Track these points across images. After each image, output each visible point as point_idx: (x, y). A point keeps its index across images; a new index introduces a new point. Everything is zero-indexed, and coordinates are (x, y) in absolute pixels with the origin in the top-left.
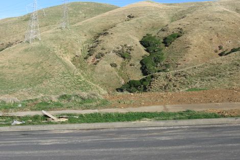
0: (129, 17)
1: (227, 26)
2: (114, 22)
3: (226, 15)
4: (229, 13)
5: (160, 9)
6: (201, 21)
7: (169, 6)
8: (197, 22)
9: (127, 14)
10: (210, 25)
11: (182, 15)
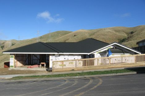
0: (74, 36)
1: (109, 37)
2: (69, 38)
3: (109, 33)
4: (110, 32)
5: (86, 32)
6: (100, 36)
7: (90, 31)
8: (98, 36)
9: (74, 35)
10: (103, 37)
11: (94, 34)
